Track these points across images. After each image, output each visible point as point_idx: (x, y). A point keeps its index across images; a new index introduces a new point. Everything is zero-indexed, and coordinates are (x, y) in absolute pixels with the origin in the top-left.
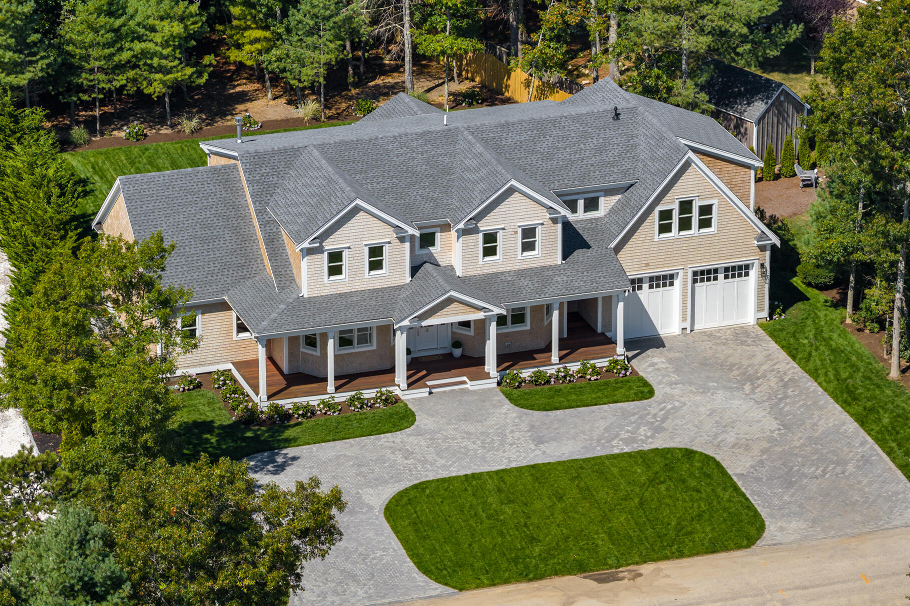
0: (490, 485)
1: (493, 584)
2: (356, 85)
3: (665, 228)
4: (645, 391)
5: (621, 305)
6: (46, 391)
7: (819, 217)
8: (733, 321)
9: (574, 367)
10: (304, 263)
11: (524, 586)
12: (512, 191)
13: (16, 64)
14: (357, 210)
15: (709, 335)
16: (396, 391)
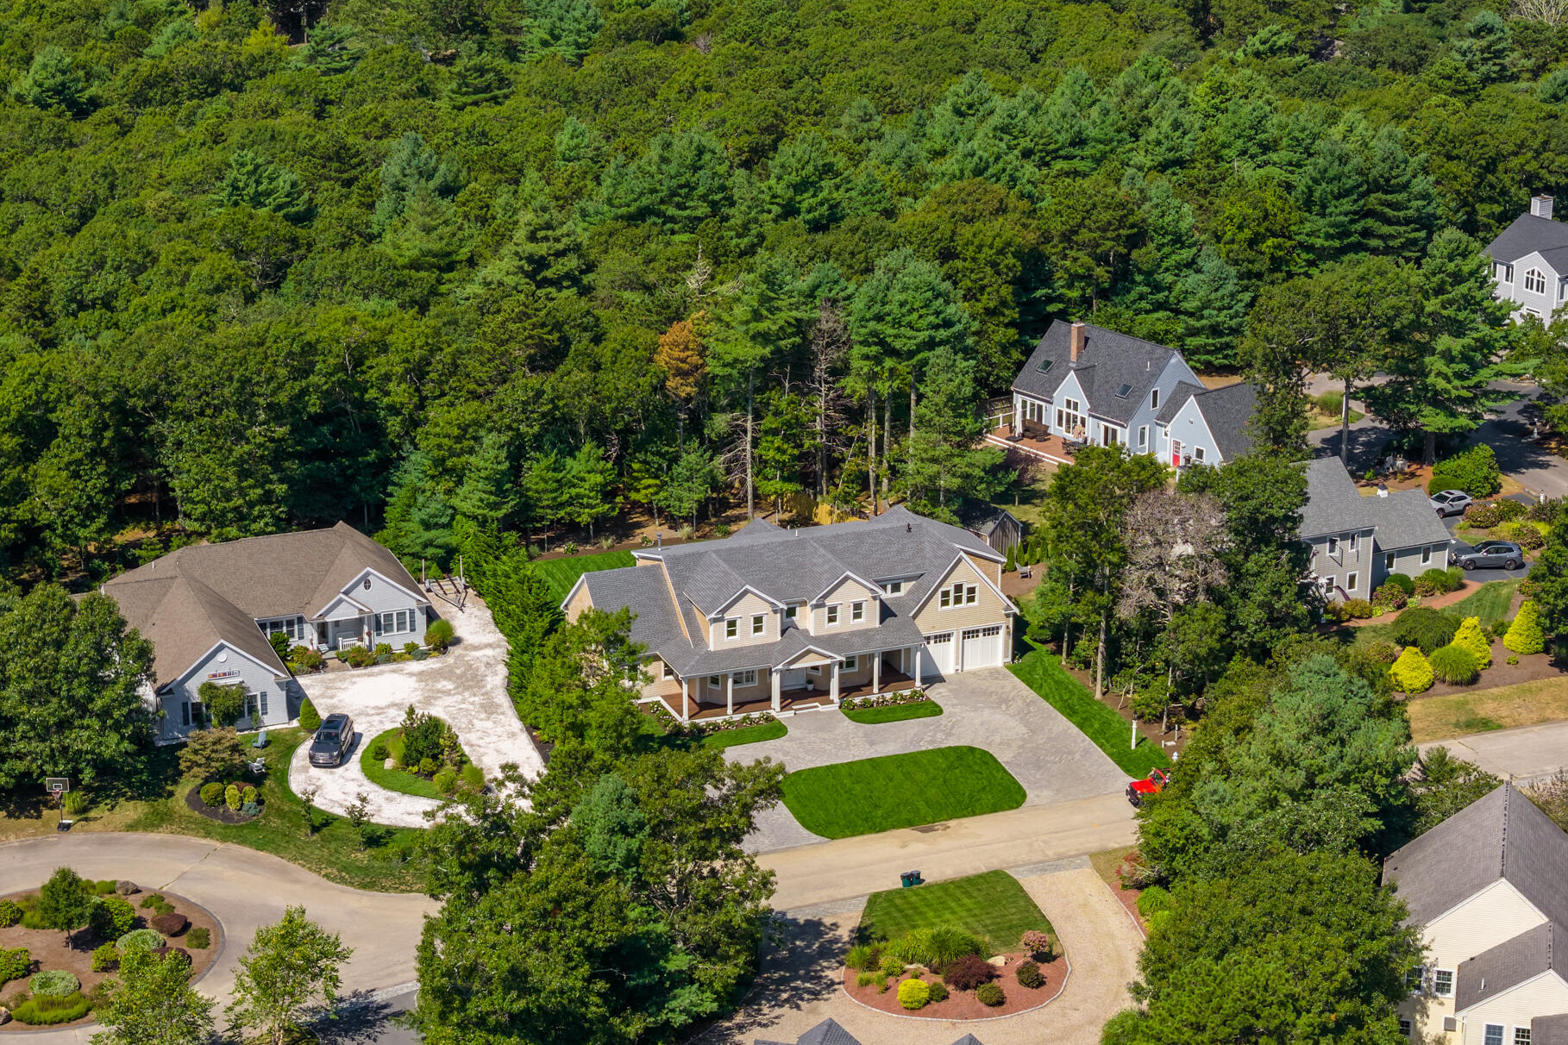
0: (844, 772)
1: (853, 835)
2: (715, 515)
3: (945, 603)
4: (936, 710)
5: (919, 655)
6: (559, 711)
7: (1042, 594)
8: (989, 665)
9: (888, 696)
10: (711, 628)
11: (873, 836)
12: (847, 578)
13: (495, 503)
14: (746, 592)
15: (974, 674)
16: (773, 713)
